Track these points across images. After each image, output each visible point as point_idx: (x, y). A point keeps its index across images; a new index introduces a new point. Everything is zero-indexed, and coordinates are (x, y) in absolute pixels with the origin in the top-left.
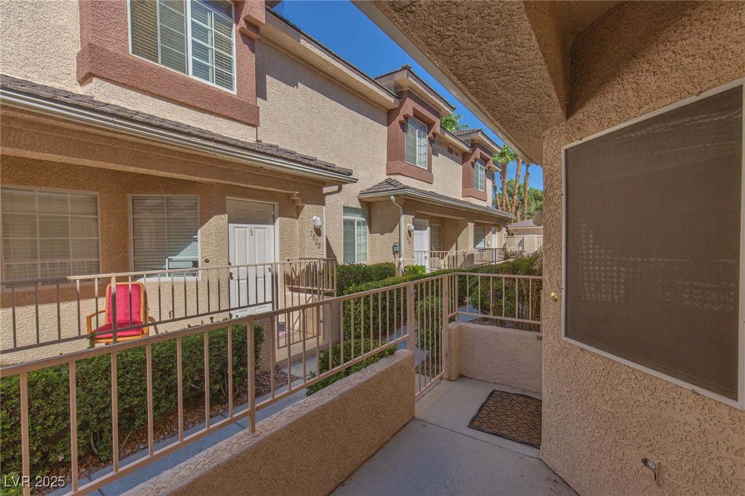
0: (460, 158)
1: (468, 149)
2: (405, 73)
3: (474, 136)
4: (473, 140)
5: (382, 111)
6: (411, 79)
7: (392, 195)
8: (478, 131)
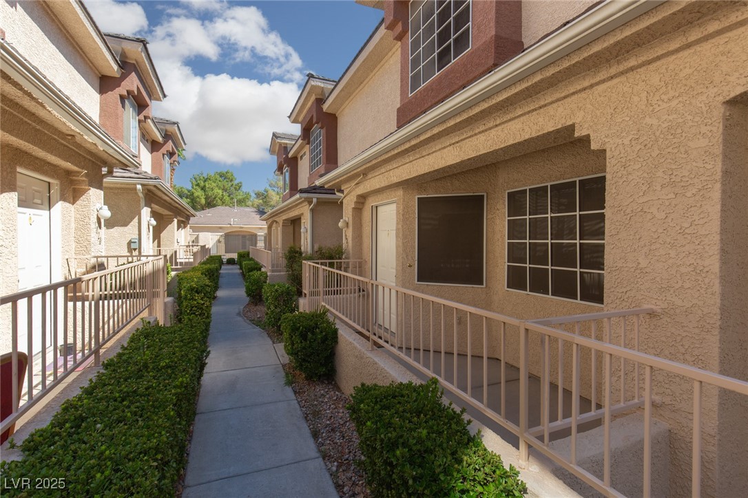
0: (149, 145)
1: (160, 139)
2: (140, 47)
3: (169, 128)
4: (166, 131)
5: (95, 73)
6: (143, 55)
7: (138, 184)
8: (174, 123)
